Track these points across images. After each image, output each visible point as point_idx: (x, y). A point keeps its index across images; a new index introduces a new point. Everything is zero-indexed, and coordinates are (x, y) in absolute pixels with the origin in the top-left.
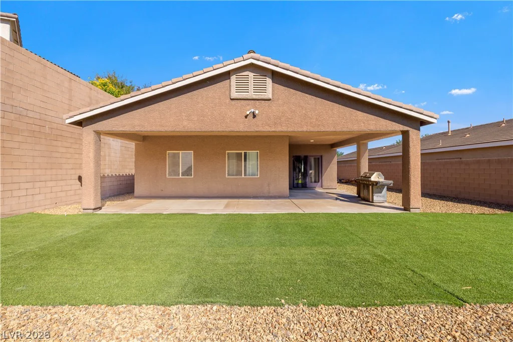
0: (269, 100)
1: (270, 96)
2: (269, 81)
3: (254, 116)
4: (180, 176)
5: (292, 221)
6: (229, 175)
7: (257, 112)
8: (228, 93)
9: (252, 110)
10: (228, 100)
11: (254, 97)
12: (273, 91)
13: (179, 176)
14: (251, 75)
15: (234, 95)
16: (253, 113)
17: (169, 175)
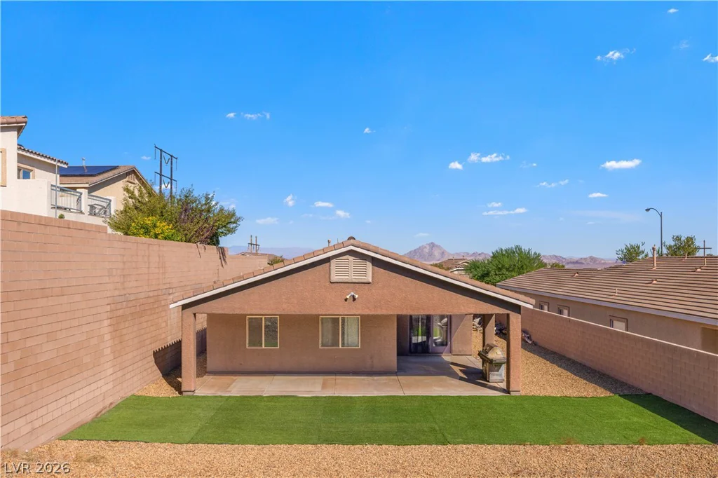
0: (369, 283)
1: (370, 281)
2: (369, 265)
3: (354, 299)
4: (263, 347)
5: (388, 404)
6: (322, 346)
7: (357, 296)
8: (327, 276)
9: (352, 293)
10: (327, 284)
11: (354, 281)
12: (373, 274)
13: (261, 346)
14: (351, 258)
15: (334, 278)
16: (353, 296)
17: (250, 345)
